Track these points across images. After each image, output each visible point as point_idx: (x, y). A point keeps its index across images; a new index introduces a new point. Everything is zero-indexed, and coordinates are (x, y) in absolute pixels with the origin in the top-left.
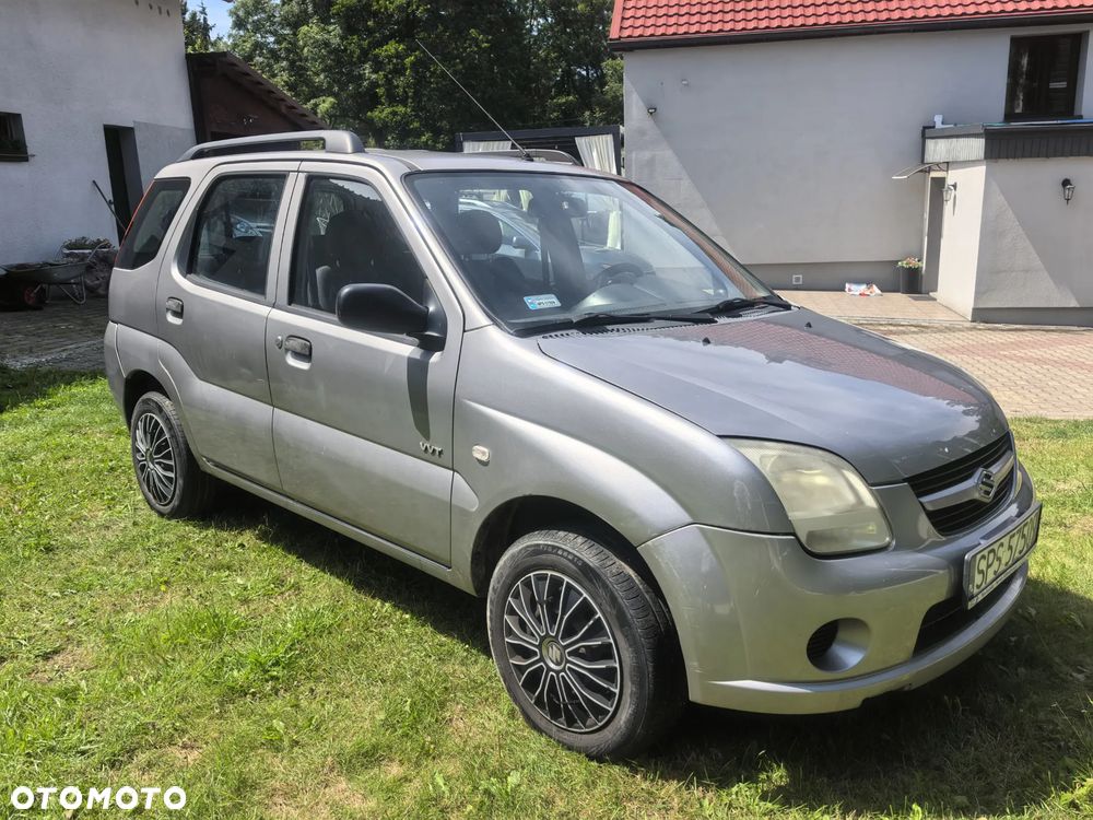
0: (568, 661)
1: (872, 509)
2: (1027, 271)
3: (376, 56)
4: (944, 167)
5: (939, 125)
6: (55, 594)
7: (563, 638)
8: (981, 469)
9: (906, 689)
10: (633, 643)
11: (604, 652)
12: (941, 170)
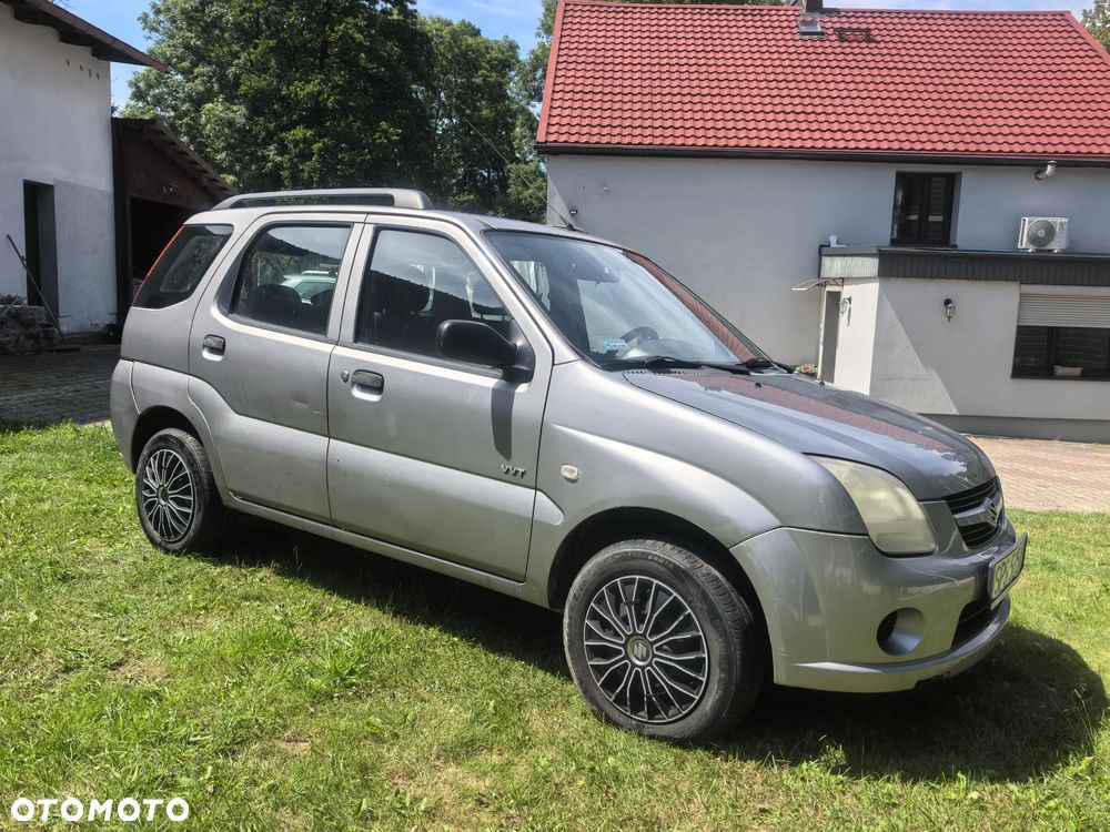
0: (655, 656)
1: (918, 520)
2: (913, 380)
3: (282, 140)
4: (840, 282)
5: (833, 245)
6: (95, 615)
7: (651, 635)
8: (988, 499)
9: (945, 676)
10: (723, 634)
11: (694, 645)
12: (837, 285)
